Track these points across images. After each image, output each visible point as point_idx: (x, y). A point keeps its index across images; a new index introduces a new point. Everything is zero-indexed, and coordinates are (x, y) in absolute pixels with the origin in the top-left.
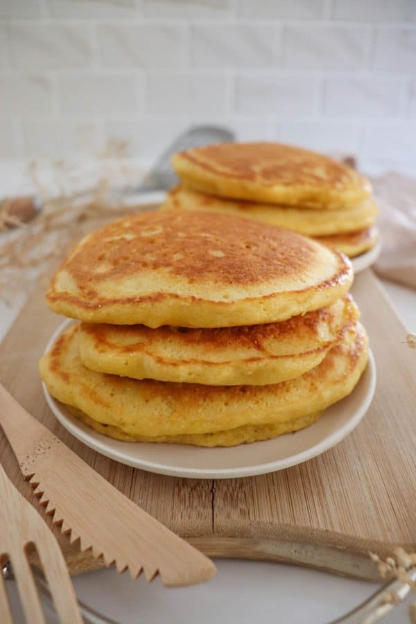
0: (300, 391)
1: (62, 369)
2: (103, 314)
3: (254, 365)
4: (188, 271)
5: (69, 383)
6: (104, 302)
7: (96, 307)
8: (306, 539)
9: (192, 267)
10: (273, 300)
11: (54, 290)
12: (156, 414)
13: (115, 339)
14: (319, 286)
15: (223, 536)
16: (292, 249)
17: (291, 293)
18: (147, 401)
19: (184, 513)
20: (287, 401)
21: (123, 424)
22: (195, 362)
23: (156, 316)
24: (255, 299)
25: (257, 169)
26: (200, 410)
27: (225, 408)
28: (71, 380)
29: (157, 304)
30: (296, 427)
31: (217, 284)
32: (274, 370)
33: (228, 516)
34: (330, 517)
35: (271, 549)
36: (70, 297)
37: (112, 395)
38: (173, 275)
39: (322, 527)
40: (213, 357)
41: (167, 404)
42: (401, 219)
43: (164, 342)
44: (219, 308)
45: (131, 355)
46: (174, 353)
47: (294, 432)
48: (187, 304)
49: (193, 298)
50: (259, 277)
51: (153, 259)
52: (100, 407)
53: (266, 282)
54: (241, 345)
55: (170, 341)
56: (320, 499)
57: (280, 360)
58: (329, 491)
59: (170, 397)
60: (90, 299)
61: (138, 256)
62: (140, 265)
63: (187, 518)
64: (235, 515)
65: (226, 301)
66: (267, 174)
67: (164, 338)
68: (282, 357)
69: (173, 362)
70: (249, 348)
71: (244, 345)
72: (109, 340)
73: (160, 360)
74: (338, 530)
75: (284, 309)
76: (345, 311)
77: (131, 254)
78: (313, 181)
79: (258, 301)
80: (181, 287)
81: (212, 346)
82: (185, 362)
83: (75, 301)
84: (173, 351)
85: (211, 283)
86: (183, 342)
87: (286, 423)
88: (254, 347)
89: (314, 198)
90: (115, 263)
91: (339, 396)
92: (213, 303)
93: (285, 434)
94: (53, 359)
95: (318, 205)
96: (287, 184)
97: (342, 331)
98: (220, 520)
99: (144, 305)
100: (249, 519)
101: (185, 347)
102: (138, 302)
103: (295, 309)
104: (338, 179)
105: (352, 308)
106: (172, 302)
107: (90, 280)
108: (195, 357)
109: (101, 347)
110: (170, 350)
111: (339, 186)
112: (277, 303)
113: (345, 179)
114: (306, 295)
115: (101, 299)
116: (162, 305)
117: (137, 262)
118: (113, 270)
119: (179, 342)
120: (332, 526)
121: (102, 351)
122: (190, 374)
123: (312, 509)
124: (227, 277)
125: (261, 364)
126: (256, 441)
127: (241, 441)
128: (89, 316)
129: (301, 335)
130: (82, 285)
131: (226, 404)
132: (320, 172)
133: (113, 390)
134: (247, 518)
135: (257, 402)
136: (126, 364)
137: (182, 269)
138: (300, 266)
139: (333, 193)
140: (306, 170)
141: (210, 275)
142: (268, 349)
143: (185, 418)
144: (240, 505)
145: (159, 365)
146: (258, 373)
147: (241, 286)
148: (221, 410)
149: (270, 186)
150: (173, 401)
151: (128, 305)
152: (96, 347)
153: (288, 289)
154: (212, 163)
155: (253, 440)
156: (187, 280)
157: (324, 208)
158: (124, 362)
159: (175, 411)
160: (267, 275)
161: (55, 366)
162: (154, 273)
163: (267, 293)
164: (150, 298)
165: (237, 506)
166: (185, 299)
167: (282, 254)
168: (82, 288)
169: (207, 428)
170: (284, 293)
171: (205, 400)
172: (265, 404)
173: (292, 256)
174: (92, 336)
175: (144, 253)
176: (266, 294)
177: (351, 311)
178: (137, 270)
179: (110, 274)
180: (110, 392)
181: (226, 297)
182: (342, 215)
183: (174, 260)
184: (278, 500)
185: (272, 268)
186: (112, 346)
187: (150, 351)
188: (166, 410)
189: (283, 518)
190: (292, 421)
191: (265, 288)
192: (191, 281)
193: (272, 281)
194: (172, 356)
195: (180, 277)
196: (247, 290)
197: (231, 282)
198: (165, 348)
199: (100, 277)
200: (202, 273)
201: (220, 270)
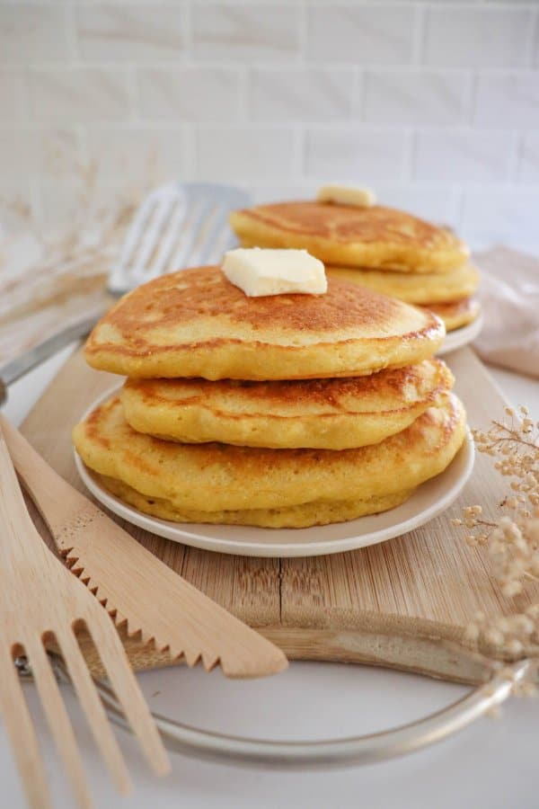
0: (383, 462)
1: (101, 435)
2: (154, 363)
3: (329, 421)
4: (251, 317)
5: (109, 449)
7: (146, 354)
8: (392, 629)
9: (256, 314)
10: (350, 346)
11: (94, 344)
12: (213, 482)
13: (166, 393)
14: (404, 337)
15: (292, 627)
16: (372, 301)
17: (371, 340)
18: (202, 469)
19: (246, 599)
21: (174, 496)
22: (261, 416)
23: (216, 364)
24: (330, 344)
25: (332, 225)
26: (266, 479)
27: (294, 478)
28: (113, 446)
29: (216, 350)
30: (379, 507)
31: (286, 331)
32: (352, 429)
33: (299, 602)
34: (421, 605)
35: (350, 643)
36: (114, 347)
37: (161, 462)
38: (235, 321)
39: (412, 614)
40: (282, 411)
41: (226, 471)
42: (508, 294)
43: (224, 397)
44: (290, 353)
45: (186, 408)
46: (236, 407)
47: (377, 514)
48: (251, 349)
49: (258, 343)
50: (334, 325)
52: (146, 474)
53: (341, 330)
54: (313, 401)
55: (231, 396)
56: (408, 586)
57: (359, 417)
58: (419, 576)
59: (229, 464)
60: (138, 348)
62: (196, 313)
63: (249, 605)
64: (307, 602)
66: (343, 230)
67: (223, 391)
68: (361, 413)
69: (235, 415)
70: (323, 404)
71: (316, 401)
72: (159, 394)
73: (219, 414)
74: (430, 617)
75: (362, 358)
76: (437, 375)
77: (186, 302)
78: (399, 239)
79: (333, 347)
80: (246, 333)
81: (280, 401)
82: (248, 416)
83: (120, 350)
84: (234, 405)
85: (279, 329)
86: (245, 397)
87: (368, 502)
88: (329, 404)
89: (400, 260)
90: (166, 311)
91: (431, 473)
92: (280, 347)
93: (366, 515)
94: (89, 426)
95: (405, 268)
96: (367, 242)
97: (432, 393)
98: (290, 606)
99: (201, 351)
100: (324, 605)
101: (249, 402)
102: (195, 348)
103: (376, 359)
104: (430, 239)
105: (444, 372)
106: (233, 347)
107: (138, 329)
108: (259, 411)
109: (150, 401)
110: (231, 404)
111: (430, 245)
112: (355, 351)
113: (437, 238)
114: (388, 344)
115: (152, 347)
116: (222, 351)
117: (193, 309)
120: (423, 612)
121: (152, 405)
122: (254, 429)
123: (399, 595)
124: (297, 323)
125: (337, 421)
126: (331, 523)
127: (313, 521)
128: (137, 365)
129: (385, 394)
130: (128, 333)
131: (296, 472)
132: (407, 230)
133: (163, 456)
134: (322, 604)
135: (333, 472)
136: (180, 419)
137: (245, 316)
138: (381, 317)
139: (423, 253)
140: (390, 227)
141: (277, 321)
142: (345, 406)
143: (247, 487)
144: (313, 592)
145: (218, 419)
146: (334, 431)
147: (313, 332)
148: (290, 479)
149: (347, 243)
150: (233, 469)
151: (182, 352)
152: (144, 401)
153: (368, 337)
154: (278, 218)
155: (327, 521)
156: (250, 326)
157: (412, 272)
158: (178, 416)
159: (235, 479)
160: (343, 323)
161: (92, 434)
162: (213, 320)
163: (344, 338)
164: (208, 343)
165: (309, 592)
166: (249, 345)
167: (361, 305)
168: (127, 337)
170: (362, 339)
171: (270, 468)
172: (342, 475)
173: (373, 308)
174: (139, 391)
175: (200, 301)
176: (342, 340)
177: (443, 375)
178: (192, 317)
179: (161, 321)
180: (159, 458)
182: (434, 281)
183: (236, 307)
184: (358, 586)
185: (349, 317)
186: (162, 400)
187: (209, 404)
188: (225, 478)
189: (365, 606)
190: (375, 499)
191: (340, 334)
192: (256, 327)
193: (348, 329)
194: (233, 410)
195: (242, 324)
196: (320, 336)
197: (302, 329)
198: (225, 403)
199: (149, 325)
200: (268, 319)
201: (288, 317)
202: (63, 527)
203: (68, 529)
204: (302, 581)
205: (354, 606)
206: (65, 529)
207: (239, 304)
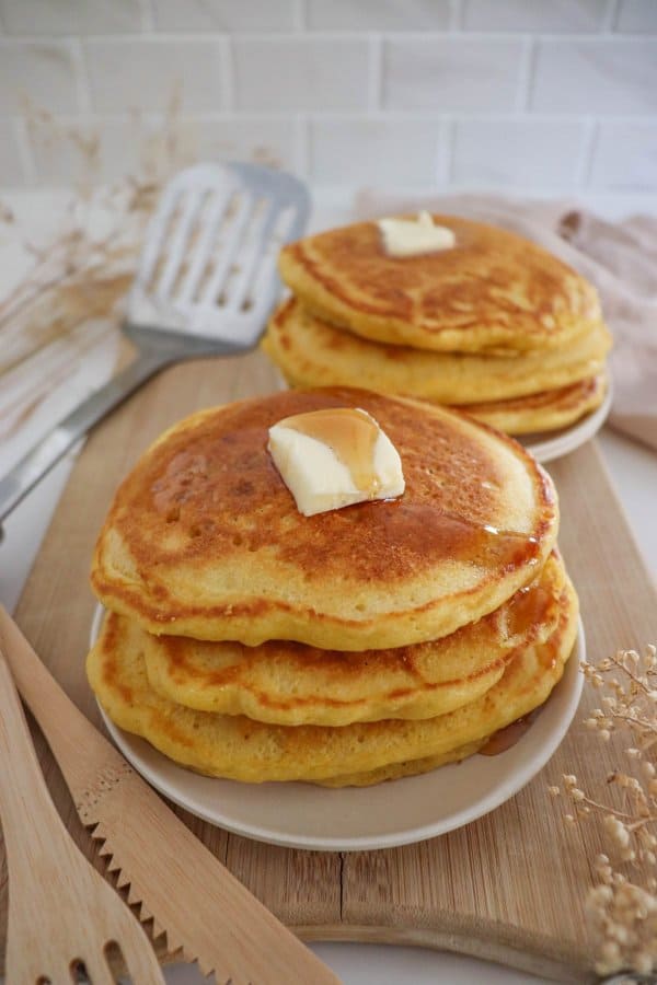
0: (468, 711)
1: (121, 679)
2: (179, 628)
3: (402, 701)
4: (303, 555)
5: (132, 706)
6: (179, 609)
7: (167, 619)
8: (470, 930)
9: (312, 548)
10: (430, 613)
11: (102, 570)
12: (260, 757)
13: (196, 660)
14: (502, 573)
15: (355, 924)
17: (457, 596)
18: (247, 737)
19: (301, 892)
20: (449, 730)
22: (315, 700)
24: (404, 614)
25: (415, 294)
26: (324, 751)
27: (358, 747)
28: (136, 700)
29: (258, 621)
30: (462, 756)
31: (348, 583)
32: (430, 705)
33: (363, 898)
34: (504, 901)
36: (128, 593)
37: (196, 726)
38: (281, 563)
39: (493, 916)
40: (342, 690)
41: (275, 741)
43: (269, 663)
44: (351, 631)
45: (222, 689)
46: (285, 683)
47: (459, 762)
48: (302, 623)
49: (312, 612)
50: (412, 565)
51: (252, 527)
52: (179, 745)
53: (420, 575)
54: (382, 666)
55: (278, 662)
56: (491, 869)
57: (439, 691)
58: (505, 856)
59: (280, 731)
60: (155, 601)
61: (227, 519)
62: (231, 543)
63: (305, 901)
64: (372, 893)
65: (359, 617)
66: (432, 305)
67: (269, 655)
68: (443, 684)
69: (283, 701)
70: (395, 670)
71: (387, 667)
72: (188, 660)
73: (264, 699)
74: (514, 921)
75: (447, 623)
77: (216, 514)
78: (504, 316)
79: (408, 617)
80: (296, 589)
81: (340, 671)
82: (300, 702)
83: (134, 601)
84: (281, 680)
85: (339, 580)
86: (296, 664)
87: (449, 753)
88: (402, 668)
90: (194, 531)
91: (526, 710)
92: (340, 622)
93: (447, 764)
94: (104, 659)
95: (513, 353)
96: (464, 327)
98: (352, 903)
99: (238, 621)
100: (391, 901)
101: (300, 674)
102: (230, 616)
103: (464, 617)
104: (546, 308)
106: (280, 616)
107: (156, 564)
108: (314, 692)
109: (178, 674)
110: (277, 680)
111: (548, 321)
112: (436, 617)
113: (558, 303)
114: (481, 594)
115: (174, 604)
116: (265, 621)
117: (226, 534)
118: (189, 547)
119: (292, 664)
120: (506, 914)
121: (180, 682)
123: (480, 885)
124: (362, 568)
125: (411, 699)
126: (404, 777)
127: (382, 778)
128: (160, 630)
129: (474, 637)
130: (145, 572)
131: (361, 740)
132: (517, 295)
133: (198, 718)
134: (389, 900)
135: (406, 736)
136: (216, 700)
137: (295, 551)
139: (539, 338)
140: (495, 292)
141: (336, 563)
142: (423, 672)
143: (301, 762)
144: (379, 880)
145: (263, 707)
146: (406, 708)
147: (384, 586)
148: (353, 749)
149: (436, 331)
150: (285, 737)
151: (215, 621)
152: (171, 672)
153: (454, 588)
154: (341, 278)
155: (399, 775)
156: (301, 576)
157: (523, 354)
158: (212, 699)
159: (287, 752)
162: (252, 557)
163: (422, 600)
164: (247, 608)
165: (374, 880)
166: (300, 614)
167: (450, 504)
168: (144, 577)
169: (331, 772)
170: (447, 597)
171: (330, 735)
172: (417, 737)
173: (464, 508)
174: (162, 647)
175: (235, 516)
176: (421, 605)
178: (226, 551)
179: (188, 555)
180: (193, 721)
181: (360, 608)
183: (282, 532)
184: (432, 868)
186: (194, 673)
187: (249, 682)
188: (275, 751)
189: (438, 903)
190: (458, 750)
191: (420, 585)
192: (309, 577)
193: (430, 572)
194: (281, 690)
195: (292, 568)
196: (392, 593)
197: (369, 579)
198: (272, 675)
199: (171, 561)
200: (325, 559)
201: (351, 554)
202: (84, 791)
203: (91, 793)
204: (367, 865)
205: (428, 902)
206: (87, 794)
207: (287, 524)
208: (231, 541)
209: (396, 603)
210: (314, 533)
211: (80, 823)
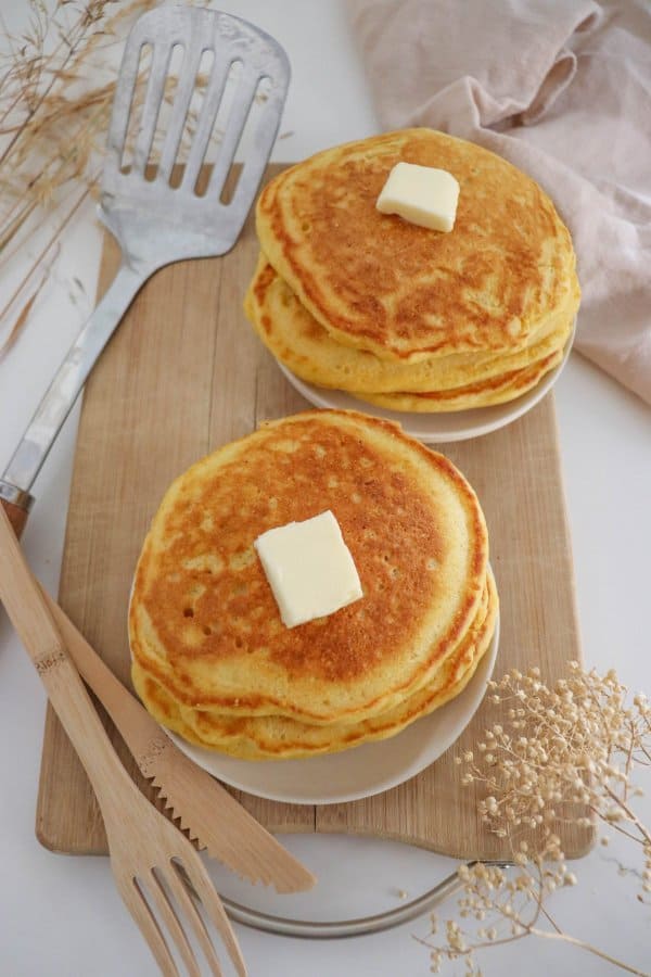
4: (287, 658)
6: (202, 697)
7: (193, 704)
9: (292, 651)
10: (375, 706)
17: (395, 690)
24: (356, 710)
29: (256, 711)
31: (318, 682)
33: (329, 821)
34: (418, 823)
36: (162, 674)
38: (271, 665)
45: (234, 738)
49: (293, 706)
50: (364, 666)
51: (249, 630)
53: (370, 674)
60: (185, 687)
61: (230, 621)
65: (325, 711)
69: (275, 746)
73: (262, 745)
75: (386, 707)
80: (281, 687)
83: (168, 683)
85: (312, 679)
92: (313, 716)
98: (322, 826)
99: (244, 710)
102: (238, 705)
103: (400, 700)
106: (271, 708)
107: (181, 654)
115: (198, 691)
116: (262, 711)
117: (230, 636)
118: (204, 644)
124: (328, 670)
125: (360, 740)
130: (173, 659)
137: (281, 654)
138: (415, 618)
141: (310, 666)
145: (261, 752)
147: (343, 685)
151: (227, 708)
152: (198, 723)
158: (228, 743)
162: (250, 658)
163: (370, 697)
164: (249, 704)
166: (285, 708)
168: (173, 664)
170: (387, 694)
175: (236, 618)
176: (368, 701)
178: (231, 651)
179: (203, 651)
183: (271, 635)
186: (214, 724)
187: (252, 731)
189: (376, 827)
191: (369, 682)
192: (291, 677)
193: (377, 670)
194: (274, 736)
195: (280, 669)
196: (349, 690)
197: (333, 680)
198: (267, 726)
199: (191, 654)
200: (302, 663)
201: (321, 657)
202: (143, 755)
203: (147, 757)
205: (370, 825)
208: (234, 643)
209: (351, 699)
210: (295, 637)
211: (143, 777)
